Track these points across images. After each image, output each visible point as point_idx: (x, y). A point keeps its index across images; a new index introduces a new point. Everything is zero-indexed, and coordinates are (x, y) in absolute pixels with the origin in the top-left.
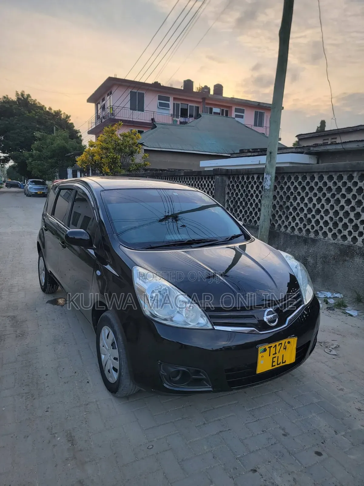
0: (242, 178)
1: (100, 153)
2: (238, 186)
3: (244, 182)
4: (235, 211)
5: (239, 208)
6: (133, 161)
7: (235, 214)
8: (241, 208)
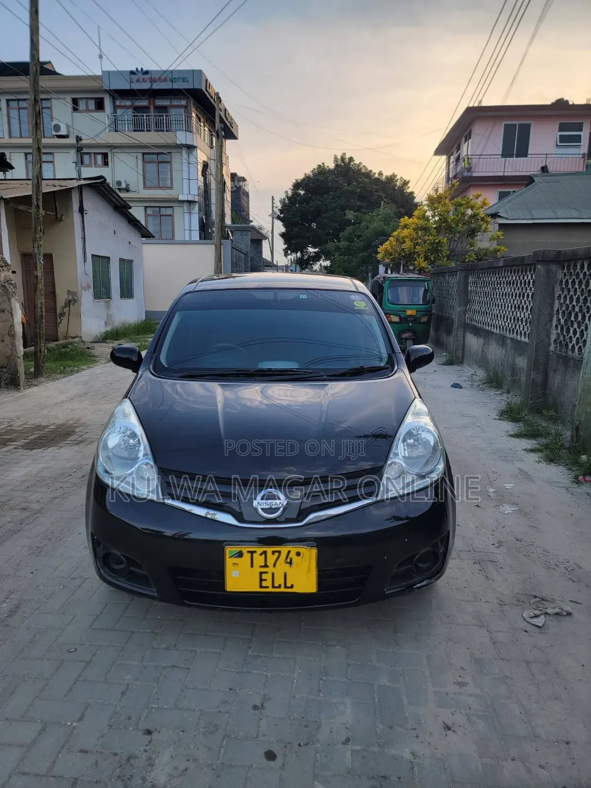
0: (581, 266)
1: (413, 237)
2: (574, 282)
3: (583, 275)
4: (566, 332)
5: (572, 326)
6: (472, 246)
7: (566, 337)
8: (576, 326)
